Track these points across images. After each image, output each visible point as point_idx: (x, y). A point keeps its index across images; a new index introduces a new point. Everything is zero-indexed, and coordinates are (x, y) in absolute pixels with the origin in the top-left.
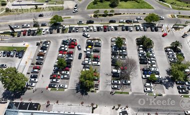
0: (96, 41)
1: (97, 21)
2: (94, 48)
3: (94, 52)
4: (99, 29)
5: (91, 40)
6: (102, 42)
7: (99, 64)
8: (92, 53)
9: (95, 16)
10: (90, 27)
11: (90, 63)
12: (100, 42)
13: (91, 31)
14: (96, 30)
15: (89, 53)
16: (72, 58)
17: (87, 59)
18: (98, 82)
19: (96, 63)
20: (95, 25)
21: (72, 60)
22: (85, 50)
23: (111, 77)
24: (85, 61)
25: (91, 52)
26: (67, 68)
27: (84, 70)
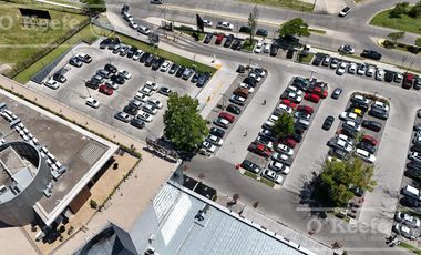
0: (377, 103)
1: (391, 56)
2: (367, 117)
3: (363, 126)
4: (390, 77)
5: (364, 95)
6: (391, 110)
7: (372, 158)
8: (359, 129)
9: (387, 45)
10: (367, 66)
11: (349, 149)
12: (387, 108)
13: (368, 75)
14: (382, 77)
15: (353, 124)
16: (307, 123)
17: (345, 137)
18: (358, 199)
19: (366, 153)
20: (383, 66)
21: (305, 127)
22: (344, 115)
23: (396, 201)
24: (337, 138)
25: (357, 124)
26: (291, 141)
27: (330, 158)
